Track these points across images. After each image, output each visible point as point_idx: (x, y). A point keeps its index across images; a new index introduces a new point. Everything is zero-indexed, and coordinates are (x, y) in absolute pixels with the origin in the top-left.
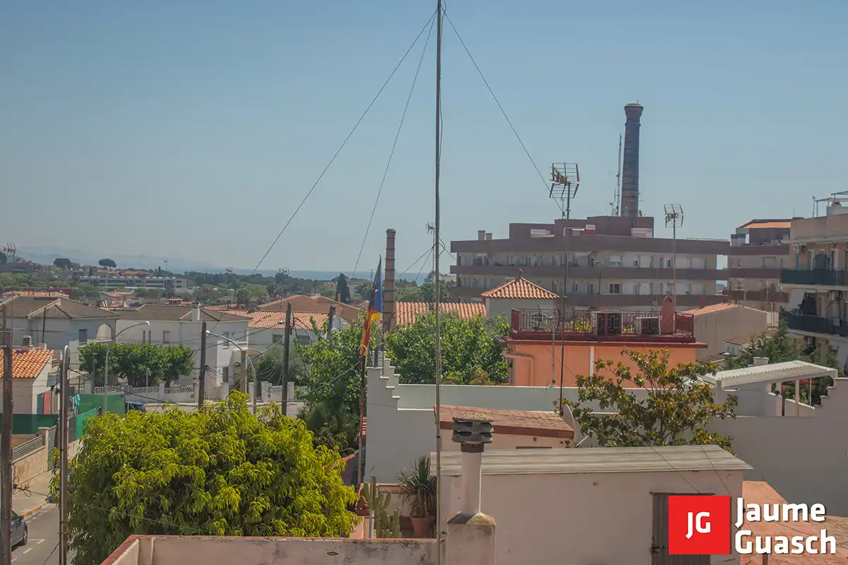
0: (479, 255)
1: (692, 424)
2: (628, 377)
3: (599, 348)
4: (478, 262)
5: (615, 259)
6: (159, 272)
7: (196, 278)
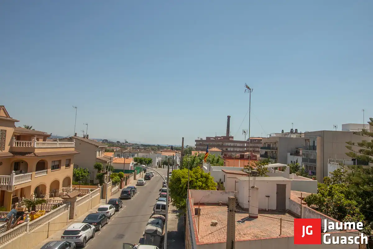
0: (201, 142)
1: (264, 174)
2: (253, 165)
3: (241, 161)
4: (200, 144)
5: (227, 144)
6: (136, 144)
7: (143, 145)
